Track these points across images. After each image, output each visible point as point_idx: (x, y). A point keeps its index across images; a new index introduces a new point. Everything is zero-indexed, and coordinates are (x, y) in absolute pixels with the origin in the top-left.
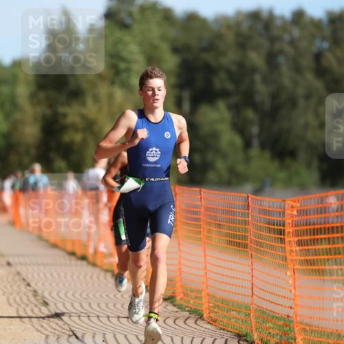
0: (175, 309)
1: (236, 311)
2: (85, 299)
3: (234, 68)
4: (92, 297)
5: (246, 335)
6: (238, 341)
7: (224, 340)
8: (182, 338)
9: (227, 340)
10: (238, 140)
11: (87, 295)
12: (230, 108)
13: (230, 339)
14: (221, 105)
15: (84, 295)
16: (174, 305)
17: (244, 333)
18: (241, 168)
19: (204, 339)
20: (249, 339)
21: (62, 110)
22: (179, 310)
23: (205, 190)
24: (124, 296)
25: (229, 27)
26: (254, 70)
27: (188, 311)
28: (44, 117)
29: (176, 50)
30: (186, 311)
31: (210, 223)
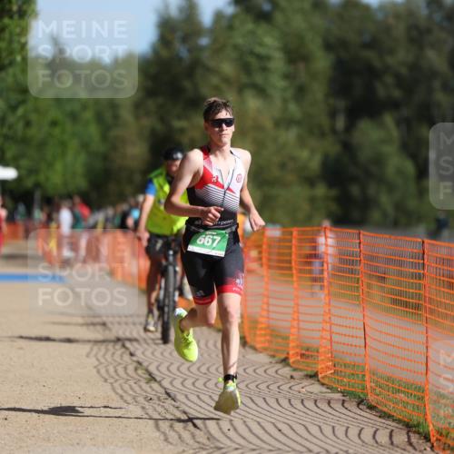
0: (324, 389)
1: (404, 392)
2: (205, 374)
3: (404, 71)
4: (214, 372)
5: (418, 425)
6: (408, 433)
7: (389, 431)
8: (333, 428)
9: (392, 431)
10: (409, 167)
11: (208, 369)
12: (398, 123)
13: (396, 430)
14: (389, 119)
15: (204, 369)
16: (323, 384)
17: (415, 423)
18: (412, 204)
19: (362, 429)
20: (421, 430)
21: (178, 124)
22: (329, 391)
23: (365, 233)
24: (257, 371)
25: (397, 16)
26: (434, 74)
27: (341, 392)
28: (153, 133)
29: (328, 47)
30: (339, 392)
31: (370, 276)
